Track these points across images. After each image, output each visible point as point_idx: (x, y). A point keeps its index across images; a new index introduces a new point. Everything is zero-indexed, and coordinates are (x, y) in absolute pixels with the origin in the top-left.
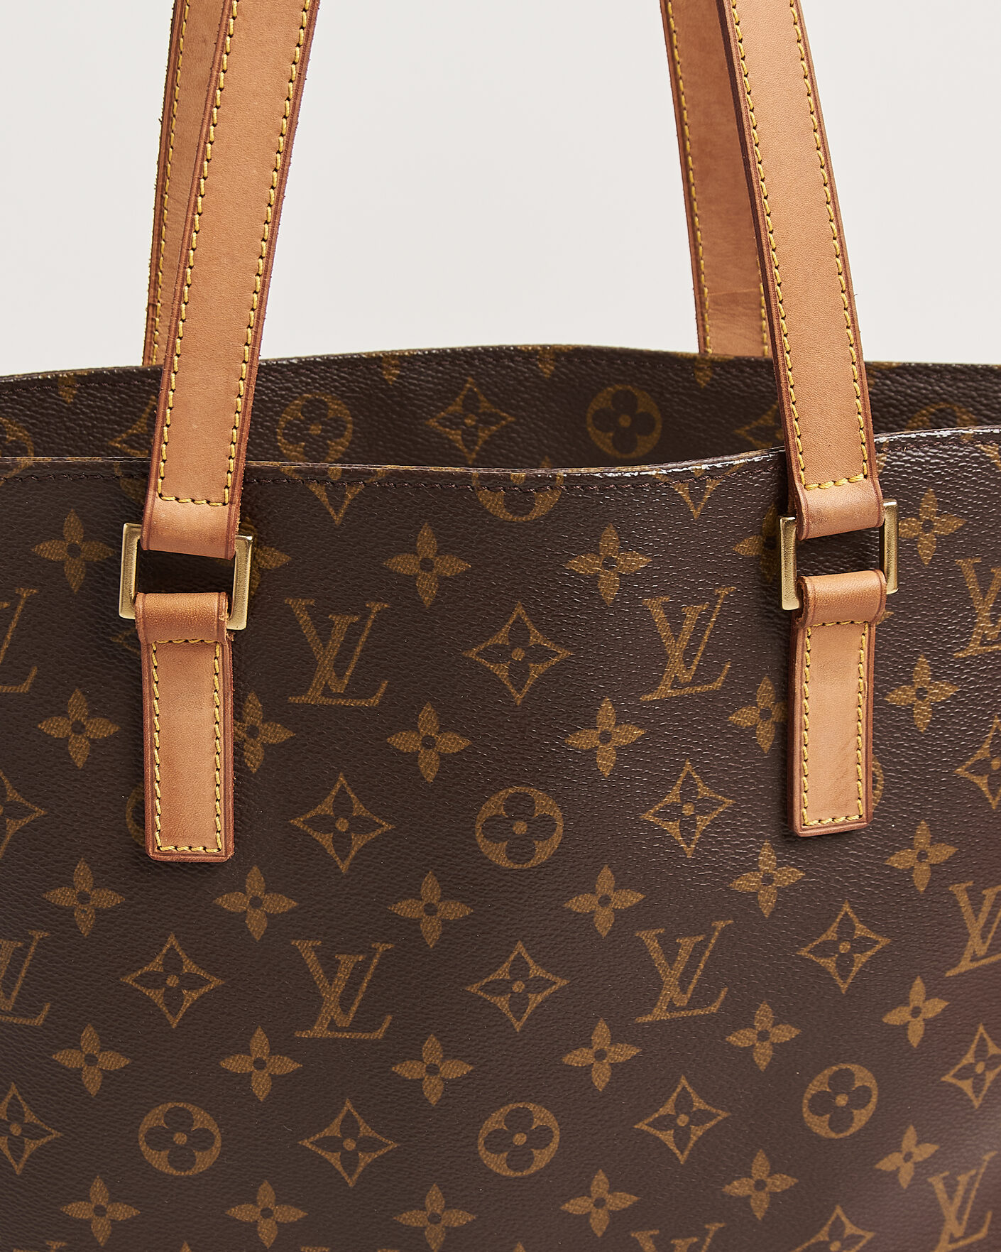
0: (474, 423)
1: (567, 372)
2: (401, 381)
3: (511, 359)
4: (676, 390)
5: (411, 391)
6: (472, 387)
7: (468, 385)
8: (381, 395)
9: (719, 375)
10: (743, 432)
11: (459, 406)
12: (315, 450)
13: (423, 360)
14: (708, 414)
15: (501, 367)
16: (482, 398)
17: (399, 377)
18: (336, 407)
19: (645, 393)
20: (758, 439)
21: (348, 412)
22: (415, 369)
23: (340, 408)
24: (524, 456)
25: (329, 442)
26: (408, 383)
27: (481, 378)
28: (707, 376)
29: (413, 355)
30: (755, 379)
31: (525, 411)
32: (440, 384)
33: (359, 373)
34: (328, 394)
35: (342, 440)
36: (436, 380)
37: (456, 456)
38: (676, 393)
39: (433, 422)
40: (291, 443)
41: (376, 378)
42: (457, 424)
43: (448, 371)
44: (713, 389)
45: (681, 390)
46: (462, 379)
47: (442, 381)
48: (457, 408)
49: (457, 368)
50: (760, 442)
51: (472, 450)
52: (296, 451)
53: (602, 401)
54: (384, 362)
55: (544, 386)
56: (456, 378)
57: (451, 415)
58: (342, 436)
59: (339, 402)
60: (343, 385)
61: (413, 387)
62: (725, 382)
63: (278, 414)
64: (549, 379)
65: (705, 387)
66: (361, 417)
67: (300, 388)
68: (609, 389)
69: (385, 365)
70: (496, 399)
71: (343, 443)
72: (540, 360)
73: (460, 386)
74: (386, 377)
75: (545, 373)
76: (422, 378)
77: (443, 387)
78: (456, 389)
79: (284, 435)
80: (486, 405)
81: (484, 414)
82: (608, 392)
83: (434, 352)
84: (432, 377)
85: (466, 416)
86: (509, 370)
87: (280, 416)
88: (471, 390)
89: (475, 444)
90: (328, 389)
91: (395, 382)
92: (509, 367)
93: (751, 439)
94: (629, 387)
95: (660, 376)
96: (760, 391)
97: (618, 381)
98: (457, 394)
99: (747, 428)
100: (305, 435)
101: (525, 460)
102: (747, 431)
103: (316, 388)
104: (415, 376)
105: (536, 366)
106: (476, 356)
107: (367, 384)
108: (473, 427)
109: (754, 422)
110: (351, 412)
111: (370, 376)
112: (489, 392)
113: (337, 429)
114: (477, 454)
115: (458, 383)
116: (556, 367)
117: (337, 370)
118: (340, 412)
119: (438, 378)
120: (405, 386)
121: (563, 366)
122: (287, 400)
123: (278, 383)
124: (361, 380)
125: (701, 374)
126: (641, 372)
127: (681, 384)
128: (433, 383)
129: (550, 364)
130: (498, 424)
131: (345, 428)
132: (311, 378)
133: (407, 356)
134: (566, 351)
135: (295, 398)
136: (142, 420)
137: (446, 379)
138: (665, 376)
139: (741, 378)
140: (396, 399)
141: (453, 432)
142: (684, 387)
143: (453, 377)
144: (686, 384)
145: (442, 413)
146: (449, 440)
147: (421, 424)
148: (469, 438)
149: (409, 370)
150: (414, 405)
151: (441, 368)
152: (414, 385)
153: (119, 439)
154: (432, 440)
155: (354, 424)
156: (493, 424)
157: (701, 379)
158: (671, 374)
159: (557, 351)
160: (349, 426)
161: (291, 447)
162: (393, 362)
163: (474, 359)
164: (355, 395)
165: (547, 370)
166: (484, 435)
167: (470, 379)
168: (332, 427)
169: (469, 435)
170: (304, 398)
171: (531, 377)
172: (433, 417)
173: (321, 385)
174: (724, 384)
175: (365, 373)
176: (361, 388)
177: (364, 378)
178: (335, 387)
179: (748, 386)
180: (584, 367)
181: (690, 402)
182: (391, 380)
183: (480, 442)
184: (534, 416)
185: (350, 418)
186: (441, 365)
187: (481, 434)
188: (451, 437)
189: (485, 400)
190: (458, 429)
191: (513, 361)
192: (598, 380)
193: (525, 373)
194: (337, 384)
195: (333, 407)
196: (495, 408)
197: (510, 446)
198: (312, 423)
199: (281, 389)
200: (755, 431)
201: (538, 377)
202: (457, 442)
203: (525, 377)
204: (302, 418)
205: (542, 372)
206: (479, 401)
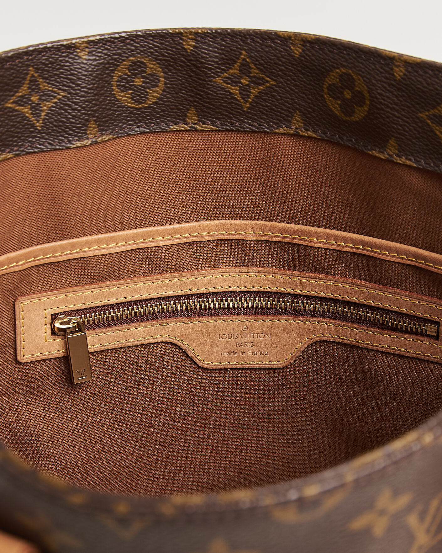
0: (247, 83)
1: (310, 54)
2: (195, 50)
3: (272, 40)
4: (379, 78)
5: (203, 57)
6: (245, 58)
7: (242, 57)
8: (182, 59)
9: (409, 72)
10: (424, 116)
11: (237, 70)
12: (138, 95)
13: (212, 36)
14: (401, 99)
15: (266, 46)
16: (252, 66)
17: (194, 47)
18: (152, 67)
19: (360, 77)
20: (434, 123)
21: (160, 69)
22: (206, 43)
23: (155, 67)
24: (282, 109)
25: (148, 90)
26: (201, 52)
27: (252, 52)
28: (401, 71)
29: (205, 33)
30: (433, 79)
31: (282, 78)
32: (223, 54)
33: (167, 43)
34: (146, 57)
35: (157, 89)
36: (220, 51)
37: (236, 104)
38: (379, 80)
39: (219, 80)
40: (123, 91)
41: (179, 47)
42: (236, 82)
43: (228, 45)
44: (404, 82)
45: (383, 79)
46: (238, 52)
47: (224, 52)
48: (235, 71)
49: (235, 44)
50: (435, 125)
51: (247, 101)
52: (126, 97)
53: (332, 79)
54: (184, 36)
55: (295, 63)
56: (234, 51)
57: (231, 75)
58: (157, 86)
59: (154, 63)
60: (156, 51)
61: (204, 55)
62: (413, 78)
63: (113, 71)
64: (298, 58)
65: (399, 79)
66: (170, 73)
67: (127, 53)
68: (337, 70)
69: (184, 38)
70: (262, 68)
71: (158, 91)
72: (292, 44)
73: (237, 56)
74: (186, 47)
75: (295, 54)
76: (211, 49)
77: (226, 56)
78: (234, 58)
79: (118, 85)
80: (255, 71)
81: (254, 77)
82: (337, 72)
83: (219, 31)
84: (218, 48)
85: (242, 77)
86: (271, 49)
87: (114, 73)
88: (244, 59)
89: (248, 96)
90: (146, 54)
91: (192, 50)
92: (271, 47)
93: (429, 122)
94: (350, 71)
95: (370, 66)
96: (437, 89)
97: (344, 66)
98: (236, 62)
99: (427, 113)
100: (131, 85)
101: (283, 111)
102: (426, 115)
103: (138, 53)
104: (206, 47)
105: (290, 47)
106: (248, 37)
107: (172, 51)
108: (247, 85)
109: (432, 111)
110: (162, 70)
111: (175, 45)
112: (257, 63)
113: (153, 81)
114: (250, 104)
115: (236, 55)
116: (303, 50)
117: (152, 40)
118: (155, 69)
119: (222, 50)
120: (199, 54)
121: (308, 50)
122: (118, 61)
123: (112, 51)
124: (168, 48)
125: (397, 69)
126: (358, 62)
127: (383, 75)
128: (218, 53)
129: (299, 47)
130: (264, 85)
131: (159, 81)
132: (134, 46)
133: (200, 33)
134: (310, 39)
135: (124, 61)
136: (25, 85)
137: (228, 51)
138: (373, 67)
139: (424, 77)
140: (192, 62)
141: (233, 88)
142: (386, 78)
143: (232, 50)
144: (388, 76)
145: (225, 74)
146: (230, 93)
147: (211, 81)
148: (244, 93)
149: (202, 43)
150: (206, 68)
151: (224, 43)
152: (205, 53)
153: (11, 101)
154: (219, 92)
155: (165, 78)
156: (260, 84)
157: (397, 73)
158: (377, 66)
159: (304, 39)
160: (162, 79)
161: (122, 94)
162: (190, 36)
163: (247, 39)
164: (165, 58)
165: (297, 51)
166: (254, 91)
167: (244, 52)
168: (150, 80)
169: (244, 91)
170: (130, 60)
171: (286, 55)
172: (219, 76)
173: (141, 51)
174: (413, 80)
175: (171, 43)
176: (168, 53)
177: (171, 47)
178: (151, 53)
179: (428, 84)
180: (321, 52)
181: (389, 88)
182: (189, 49)
183: (252, 96)
184: (289, 82)
185: (162, 74)
186: (224, 41)
187: (252, 91)
188: (232, 91)
189: (255, 67)
190: (237, 86)
191: (274, 42)
192: (330, 63)
193: (282, 51)
194: (152, 50)
195: (150, 66)
196: (262, 74)
197: (273, 101)
198: (136, 77)
199: (114, 54)
200: (431, 116)
201: (291, 56)
202: (236, 95)
203: (282, 55)
204: (129, 73)
205: (294, 52)
206: (251, 68)
